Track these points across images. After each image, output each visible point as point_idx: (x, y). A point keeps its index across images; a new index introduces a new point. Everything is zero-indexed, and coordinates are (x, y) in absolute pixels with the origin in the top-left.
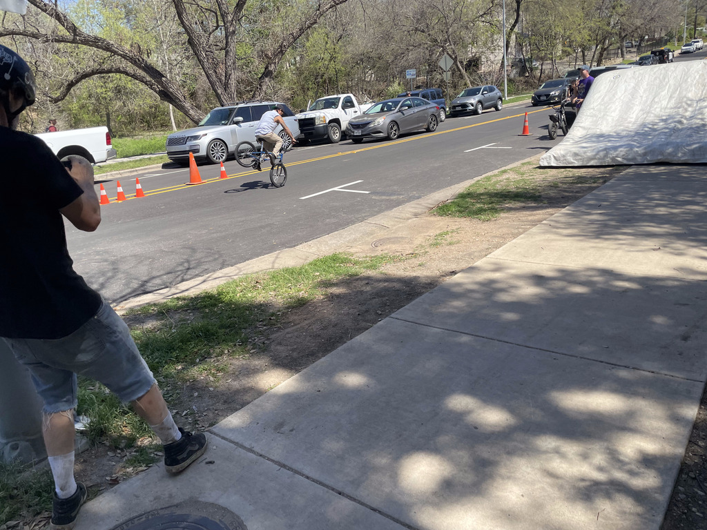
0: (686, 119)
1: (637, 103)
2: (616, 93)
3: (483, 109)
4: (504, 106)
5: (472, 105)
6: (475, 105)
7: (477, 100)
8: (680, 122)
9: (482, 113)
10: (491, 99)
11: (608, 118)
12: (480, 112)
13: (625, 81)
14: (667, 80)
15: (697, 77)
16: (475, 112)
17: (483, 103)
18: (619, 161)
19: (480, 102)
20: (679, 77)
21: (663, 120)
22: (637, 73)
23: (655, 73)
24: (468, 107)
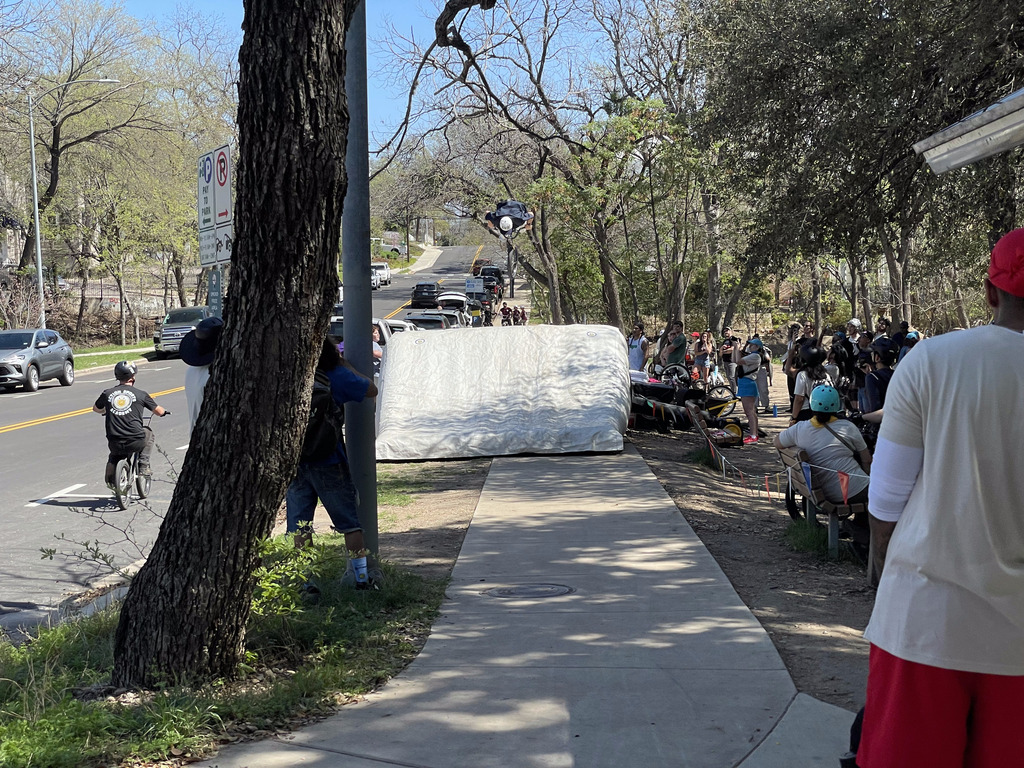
0: (530, 400)
1: (461, 380)
2: (427, 363)
3: (41, 378)
4: (78, 373)
5: (19, 370)
6: (24, 369)
7: (28, 358)
8: (524, 403)
9: (40, 388)
10: (55, 358)
11: (430, 398)
12: (35, 385)
13: (434, 348)
14: (489, 350)
15: (526, 348)
16: (26, 387)
17: (41, 365)
18: (477, 453)
19: (34, 363)
20: (503, 348)
21: (501, 401)
22: (447, 338)
23: (470, 340)
24: (9, 373)
